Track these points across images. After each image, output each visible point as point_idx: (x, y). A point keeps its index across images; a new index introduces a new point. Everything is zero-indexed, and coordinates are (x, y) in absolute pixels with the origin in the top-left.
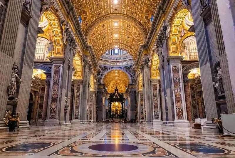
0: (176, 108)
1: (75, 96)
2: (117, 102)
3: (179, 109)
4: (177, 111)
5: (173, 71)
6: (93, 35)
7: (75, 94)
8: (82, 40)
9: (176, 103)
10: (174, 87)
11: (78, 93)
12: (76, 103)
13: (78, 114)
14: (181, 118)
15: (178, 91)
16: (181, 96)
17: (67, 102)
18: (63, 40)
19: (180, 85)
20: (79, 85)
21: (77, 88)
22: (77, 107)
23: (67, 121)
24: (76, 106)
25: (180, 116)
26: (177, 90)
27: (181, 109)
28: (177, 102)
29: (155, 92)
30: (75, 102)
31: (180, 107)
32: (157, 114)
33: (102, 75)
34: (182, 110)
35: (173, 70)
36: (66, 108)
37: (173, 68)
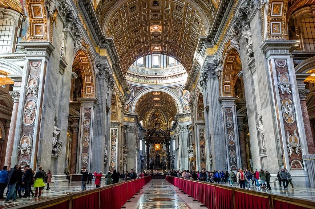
0: (288, 147)
1: (82, 130)
2: (159, 144)
3: (294, 148)
4: (289, 152)
5: (277, 72)
6: (114, 23)
7: (82, 126)
8: (94, 26)
9: (286, 136)
10: (281, 103)
11: (88, 124)
12: (84, 142)
13: (88, 161)
14: (298, 167)
15: (290, 112)
16: (296, 122)
17: (58, 136)
18: (47, 8)
19: (292, 100)
20: (89, 110)
21: (85, 114)
22: (86, 150)
23: (59, 176)
24: (84, 148)
25: (296, 163)
26: (286, 110)
27: (297, 149)
28: (288, 134)
29: (230, 121)
30: (81, 139)
31: (294, 145)
32: (235, 161)
33: (133, 99)
34: (300, 151)
35: (276, 69)
36: (55, 149)
37: (276, 66)
